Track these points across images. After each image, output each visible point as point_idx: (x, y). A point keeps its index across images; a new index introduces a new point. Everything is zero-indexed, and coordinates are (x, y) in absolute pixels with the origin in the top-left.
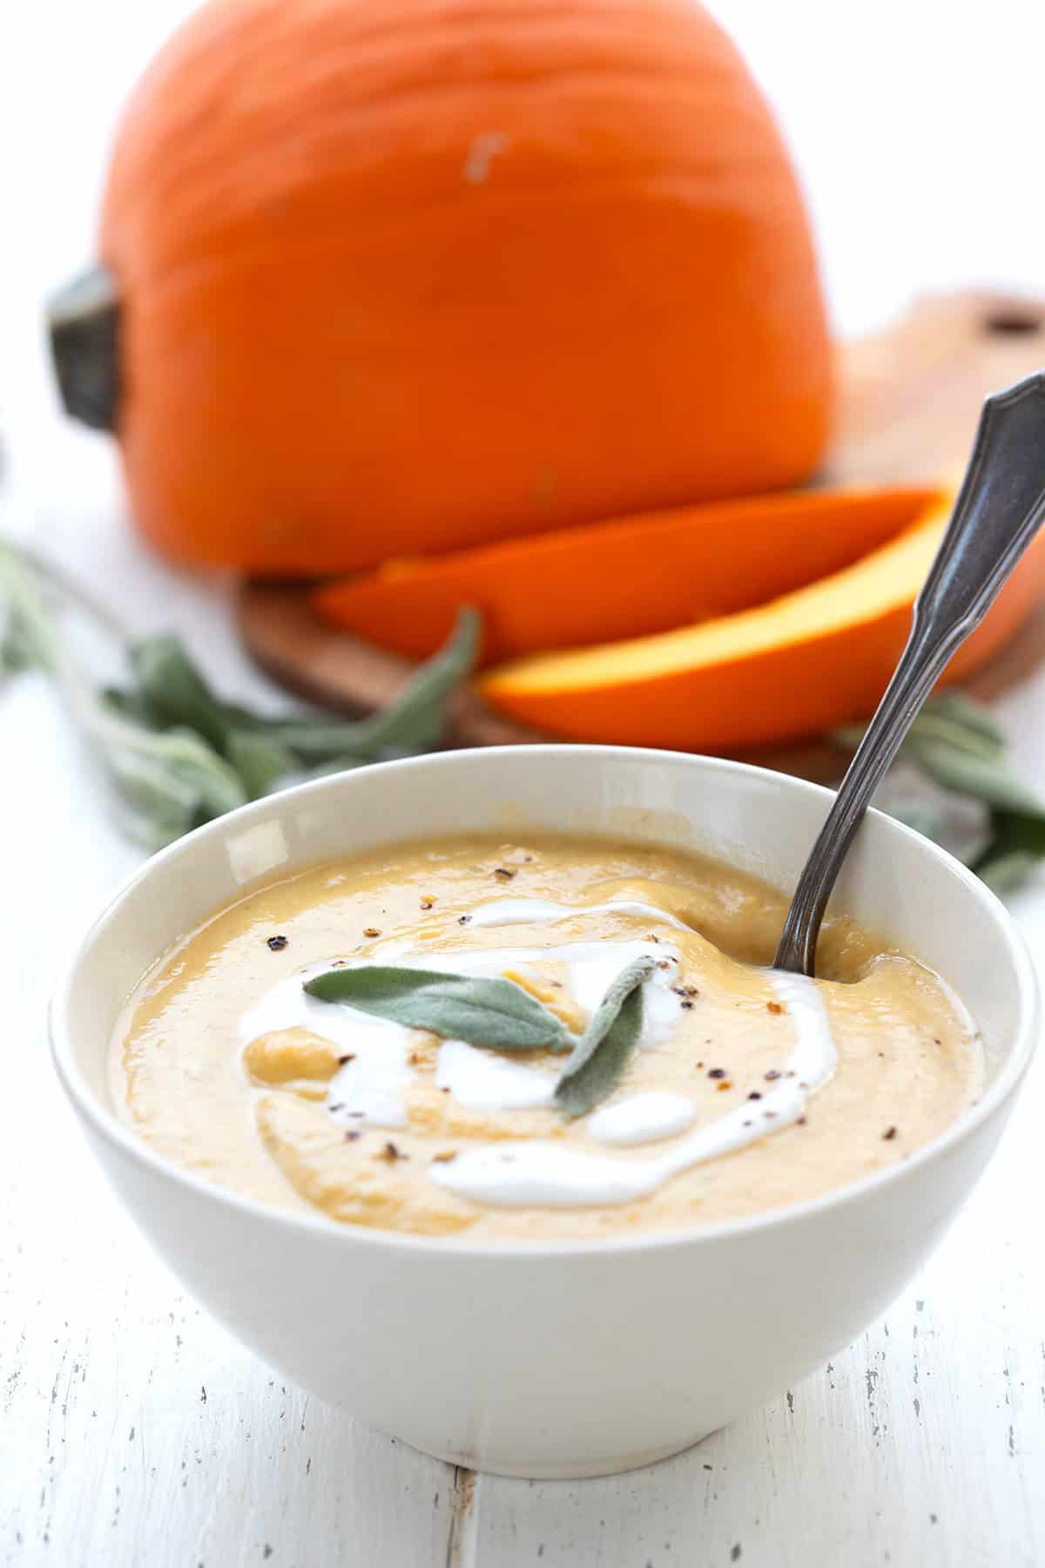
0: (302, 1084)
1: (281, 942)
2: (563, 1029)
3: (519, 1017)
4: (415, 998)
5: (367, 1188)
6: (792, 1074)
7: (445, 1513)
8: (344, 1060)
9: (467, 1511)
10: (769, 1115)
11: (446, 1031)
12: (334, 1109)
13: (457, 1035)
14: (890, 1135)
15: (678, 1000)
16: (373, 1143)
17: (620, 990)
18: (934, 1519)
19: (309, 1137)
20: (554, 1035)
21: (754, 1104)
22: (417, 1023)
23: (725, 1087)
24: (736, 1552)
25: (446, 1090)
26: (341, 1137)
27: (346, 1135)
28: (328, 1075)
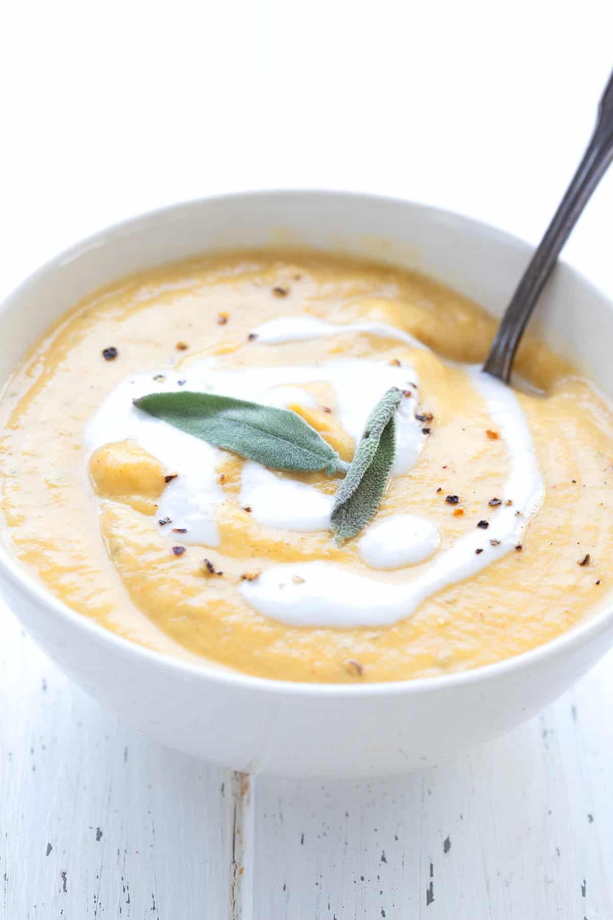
0: (136, 498)
1: (113, 353)
2: (336, 457)
3: (301, 445)
4: (221, 422)
6: (510, 503)
7: (229, 800)
8: (169, 479)
9: (245, 797)
10: (495, 543)
11: (246, 454)
12: (162, 523)
13: (254, 457)
14: (585, 562)
15: (419, 425)
16: (194, 559)
17: (378, 425)
19: (145, 550)
20: (331, 461)
21: (481, 531)
22: (223, 445)
23: (459, 513)
24: (447, 845)
25: (248, 510)
26: (169, 552)
27: (173, 550)
28: (157, 491)
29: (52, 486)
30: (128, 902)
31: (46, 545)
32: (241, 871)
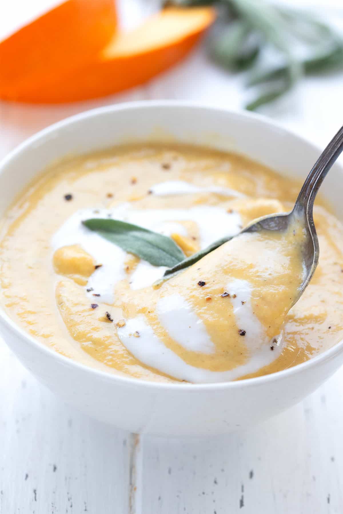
0: (77, 276)
1: (70, 197)
5: (96, 335)
8: (97, 267)
9: (137, 447)
11: (140, 256)
12: (88, 291)
13: (145, 258)
18: (333, 459)
19: (76, 305)
22: (129, 250)
24: (251, 475)
26: (89, 307)
27: (91, 306)
28: (89, 273)
29: (31, 268)
30: (71, 506)
31: (23, 299)
32: (135, 489)
